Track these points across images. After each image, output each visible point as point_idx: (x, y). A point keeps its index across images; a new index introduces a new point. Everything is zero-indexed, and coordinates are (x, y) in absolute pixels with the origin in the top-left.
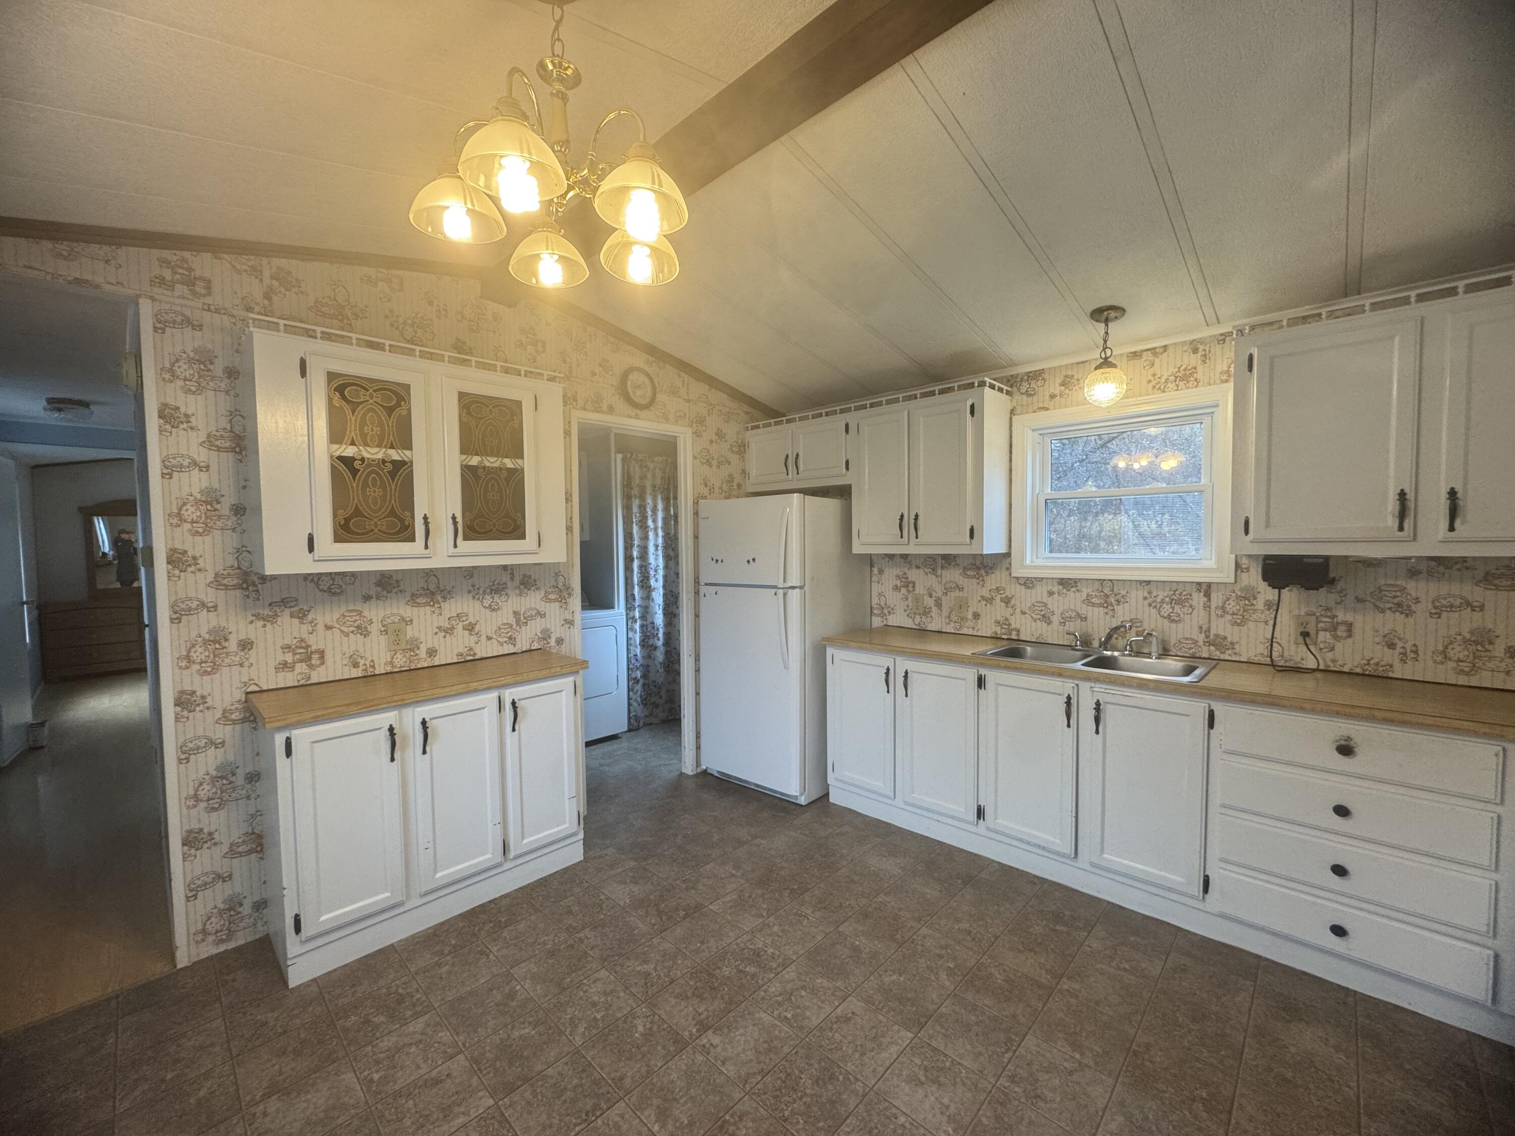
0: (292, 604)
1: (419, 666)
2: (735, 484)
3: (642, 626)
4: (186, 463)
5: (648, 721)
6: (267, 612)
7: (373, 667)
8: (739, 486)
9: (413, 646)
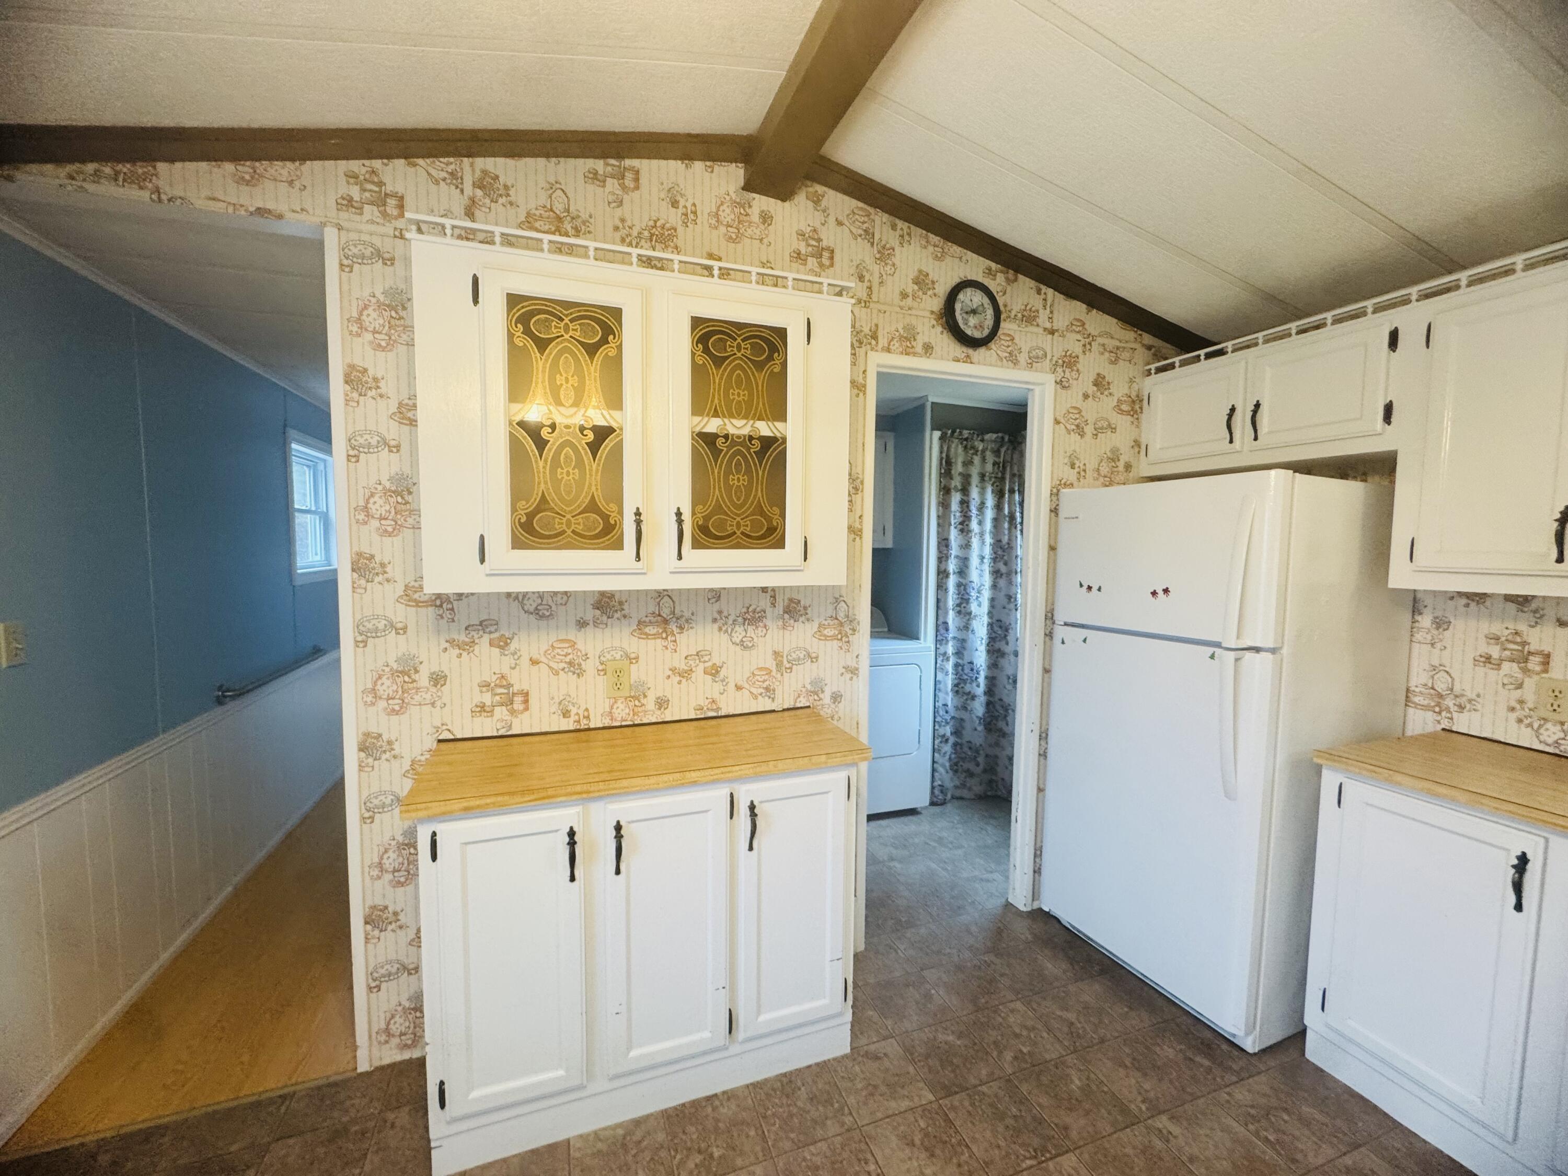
0: (492, 629)
1: (645, 721)
2: (1121, 465)
3: (956, 665)
4: (374, 442)
5: (958, 793)
6: (463, 637)
7: (588, 717)
8: (1128, 467)
9: (637, 695)
